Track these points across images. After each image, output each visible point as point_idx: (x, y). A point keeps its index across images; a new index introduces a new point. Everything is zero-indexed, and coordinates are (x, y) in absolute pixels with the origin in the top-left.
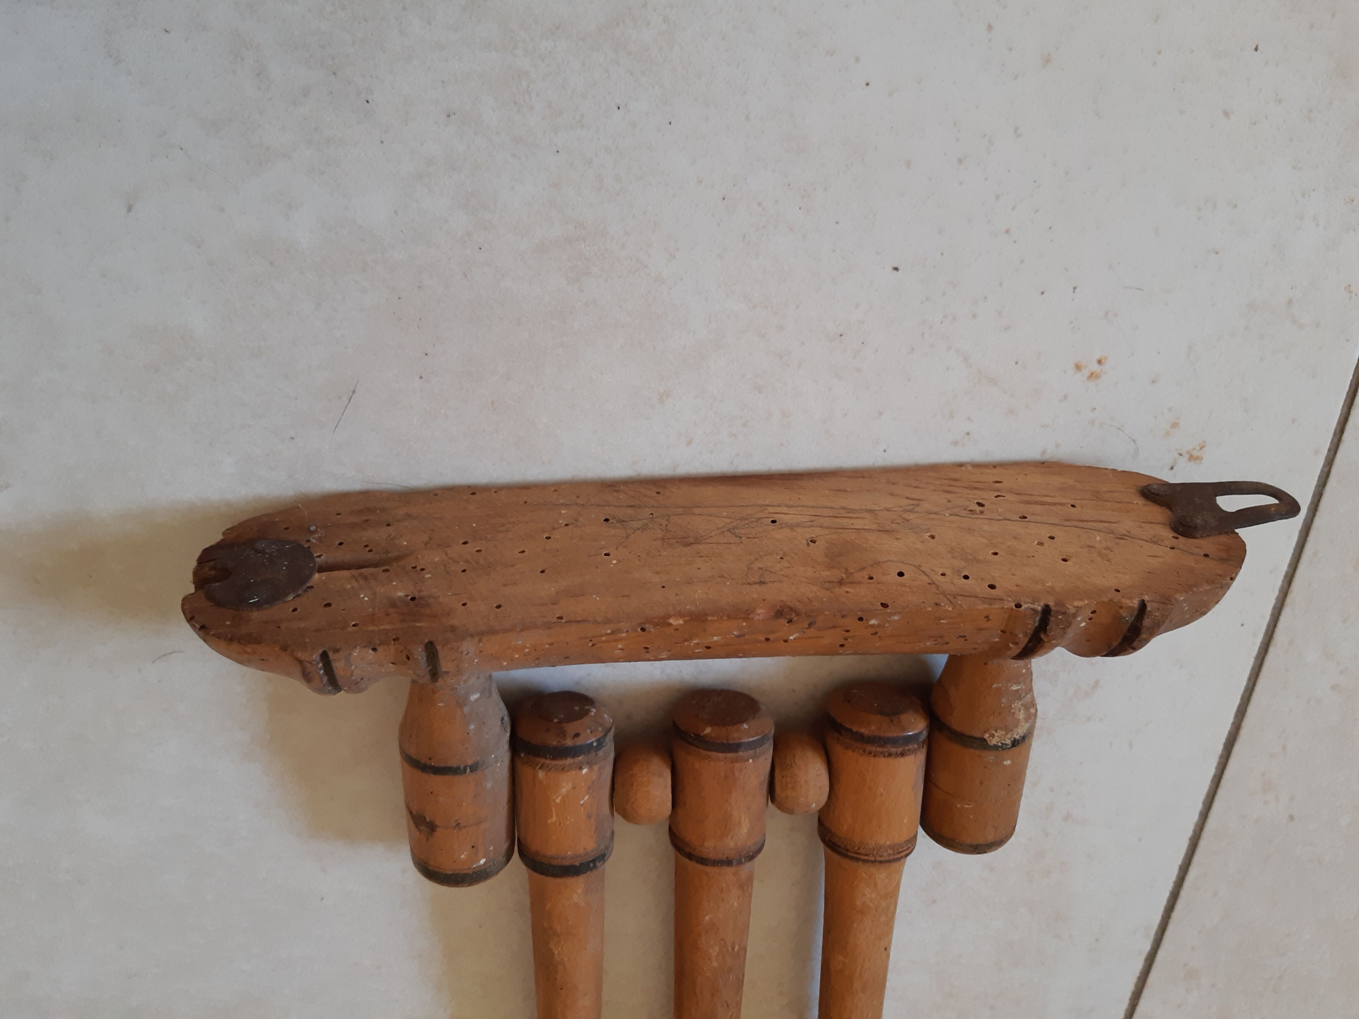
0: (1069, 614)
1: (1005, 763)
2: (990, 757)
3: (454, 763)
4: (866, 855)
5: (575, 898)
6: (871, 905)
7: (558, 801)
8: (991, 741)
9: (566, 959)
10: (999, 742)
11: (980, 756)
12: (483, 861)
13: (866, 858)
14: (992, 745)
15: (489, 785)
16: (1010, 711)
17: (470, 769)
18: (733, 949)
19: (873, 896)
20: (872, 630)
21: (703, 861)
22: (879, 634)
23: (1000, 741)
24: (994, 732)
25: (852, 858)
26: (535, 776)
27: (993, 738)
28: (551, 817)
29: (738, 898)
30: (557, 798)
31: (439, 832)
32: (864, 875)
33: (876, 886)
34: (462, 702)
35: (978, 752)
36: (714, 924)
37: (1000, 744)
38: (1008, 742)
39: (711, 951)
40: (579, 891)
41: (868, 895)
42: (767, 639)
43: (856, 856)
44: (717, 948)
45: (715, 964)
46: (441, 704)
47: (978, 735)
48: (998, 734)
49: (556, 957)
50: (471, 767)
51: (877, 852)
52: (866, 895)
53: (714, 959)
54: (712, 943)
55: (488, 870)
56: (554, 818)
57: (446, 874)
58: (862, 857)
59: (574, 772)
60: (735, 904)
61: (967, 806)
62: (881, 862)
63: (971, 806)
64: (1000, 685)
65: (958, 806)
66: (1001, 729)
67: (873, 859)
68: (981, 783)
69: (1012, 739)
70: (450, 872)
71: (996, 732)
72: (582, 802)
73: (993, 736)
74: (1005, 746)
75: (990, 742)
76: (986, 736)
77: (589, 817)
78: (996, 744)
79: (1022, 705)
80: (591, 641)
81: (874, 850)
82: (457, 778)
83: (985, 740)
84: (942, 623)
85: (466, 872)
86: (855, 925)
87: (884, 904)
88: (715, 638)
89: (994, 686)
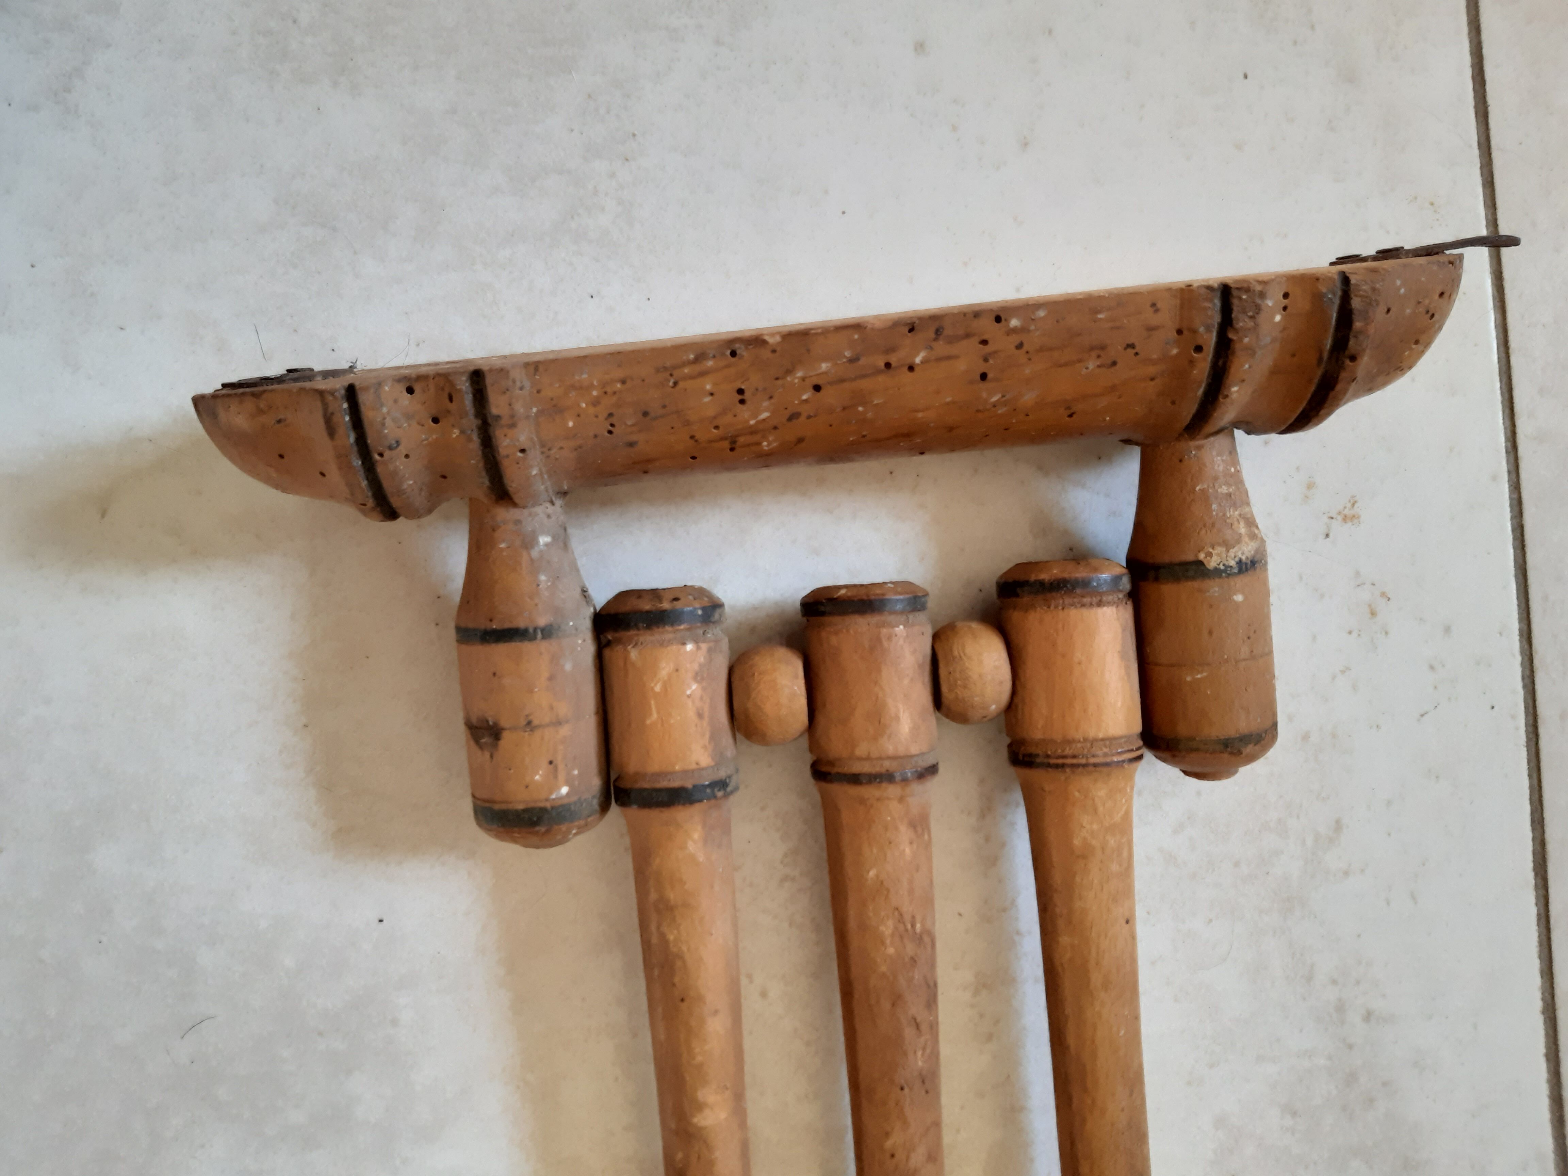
0: (1254, 291)
1: (1235, 597)
2: (1214, 588)
3: (521, 623)
4: (1074, 757)
5: (691, 847)
6: (1094, 842)
7: (658, 688)
8: (1209, 562)
9: (684, 948)
10: (1220, 563)
11: (1200, 590)
12: (564, 790)
13: (1075, 761)
14: (1212, 569)
15: (568, 667)
16: (1226, 521)
17: (542, 634)
18: (913, 926)
19: (1095, 827)
20: (1015, 339)
21: (855, 779)
22: (1026, 347)
23: (1222, 562)
24: (1211, 550)
25: (1057, 766)
26: (626, 658)
27: (1211, 558)
28: (651, 714)
29: (911, 843)
30: (656, 685)
31: (506, 736)
32: (1077, 794)
33: (1095, 811)
34: (529, 543)
35: (1196, 584)
36: (882, 883)
37: (1222, 567)
38: (1232, 563)
39: (882, 928)
40: (696, 836)
41: (1088, 827)
42: (888, 365)
43: (1060, 761)
44: (890, 923)
45: (891, 951)
46: (503, 546)
47: (1190, 557)
48: (1216, 552)
49: (671, 945)
50: (543, 630)
51: (1088, 751)
52: (1084, 827)
53: (888, 942)
54: (883, 914)
55: (573, 808)
56: (655, 716)
57: (516, 811)
58: (1069, 761)
59: (674, 647)
60: (908, 851)
61: (1199, 676)
62: (1095, 765)
63: (1205, 674)
64: (1205, 486)
65: (1189, 679)
66: (1219, 545)
67: (1083, 761)
68: (1210, 633)
69: (1237, 559)
70: (521, 807)
71: (1213, 548)
72: (688, 692)
73: (1210, 555)
74: (1229, 569)
75: (1209, 565)
76: (1202, 556)
77: (700, 716)
78: (1217, 566)
79: (1240, 515)
80: (671, 375)
81: (1083, 749)
82: (526, 646)
83: (1201, 563)
84: (1101, 319)
85: (542, 805)
86: (1078, 879)
87: (1112, 842)
88: (824, 366)
89: (1198, 488)
